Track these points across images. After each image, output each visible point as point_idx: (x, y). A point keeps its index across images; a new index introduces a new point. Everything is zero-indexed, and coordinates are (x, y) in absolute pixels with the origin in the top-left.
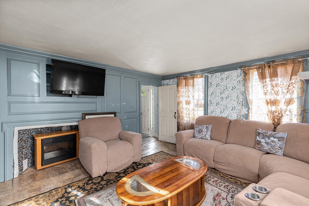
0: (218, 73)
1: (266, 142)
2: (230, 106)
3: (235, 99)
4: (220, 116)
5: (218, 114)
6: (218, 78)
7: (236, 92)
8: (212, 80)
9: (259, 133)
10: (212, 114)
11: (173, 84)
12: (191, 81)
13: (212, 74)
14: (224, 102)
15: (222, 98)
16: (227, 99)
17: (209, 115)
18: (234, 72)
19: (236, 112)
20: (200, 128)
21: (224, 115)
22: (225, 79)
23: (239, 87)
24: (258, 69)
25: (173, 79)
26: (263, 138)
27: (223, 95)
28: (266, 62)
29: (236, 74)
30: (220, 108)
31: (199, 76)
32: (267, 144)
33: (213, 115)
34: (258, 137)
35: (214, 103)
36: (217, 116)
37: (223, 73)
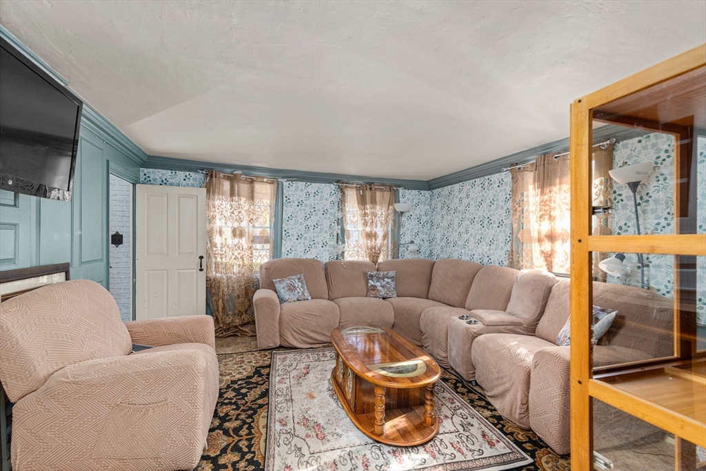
0: (301, 183)
1: (381, 286)
2: (319, 240)
3: (327, 229)
4: (304, 257)
5: (300, 254)
6: (302, 190)
7: (329, 218)
8: (290, 193)
9: (372, 276)
10: (289, 255)
11: (188, 185)
12: (244, 187)
13: (290, 182)
14: (310, 234)
15: (307, 227)
16: (316, 229)
17: (284, 257)
18: (326, 186)
19: (328, 251)
20: (289, 282)
21: (310, 256)
22: (312, 195)
23: (332, 211)
24: (358, 189)
25: (187, 173)
26: (378, 281)
27: (309, 223)
28: (365, 182)
29: (328, 189)
30: (304, 243)
31: (265, 180)
32: (383, 286)
33: (291, 256)
34: (370, 281)
35: (293, 235)
36: (298, 257)
37: (309, 184)
